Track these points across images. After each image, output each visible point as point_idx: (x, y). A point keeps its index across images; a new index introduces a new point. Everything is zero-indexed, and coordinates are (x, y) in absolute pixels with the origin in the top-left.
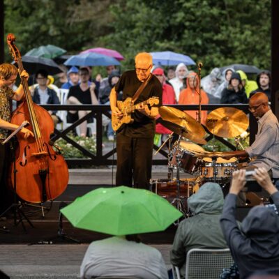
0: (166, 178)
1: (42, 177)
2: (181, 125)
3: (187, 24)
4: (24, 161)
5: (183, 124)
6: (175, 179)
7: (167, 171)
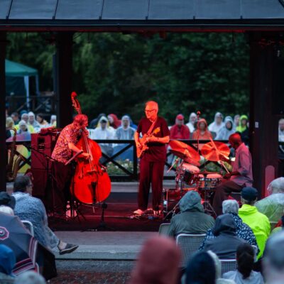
0: (175, 188)
1: (93, 186)
2: (185, 153)
3: (203, 89)
4: (81, 176)
5: (186, 152)
6: (180, 189)
7: (175, 184)
